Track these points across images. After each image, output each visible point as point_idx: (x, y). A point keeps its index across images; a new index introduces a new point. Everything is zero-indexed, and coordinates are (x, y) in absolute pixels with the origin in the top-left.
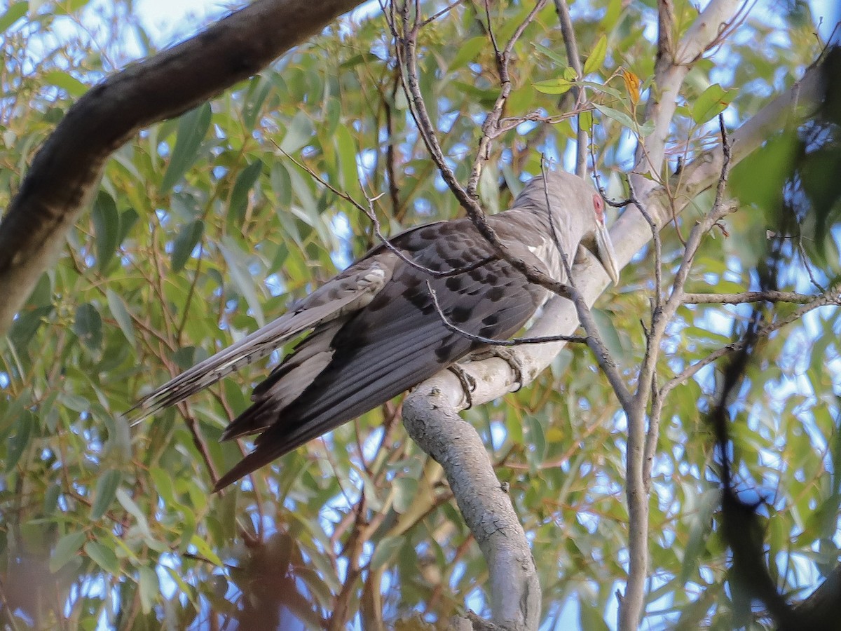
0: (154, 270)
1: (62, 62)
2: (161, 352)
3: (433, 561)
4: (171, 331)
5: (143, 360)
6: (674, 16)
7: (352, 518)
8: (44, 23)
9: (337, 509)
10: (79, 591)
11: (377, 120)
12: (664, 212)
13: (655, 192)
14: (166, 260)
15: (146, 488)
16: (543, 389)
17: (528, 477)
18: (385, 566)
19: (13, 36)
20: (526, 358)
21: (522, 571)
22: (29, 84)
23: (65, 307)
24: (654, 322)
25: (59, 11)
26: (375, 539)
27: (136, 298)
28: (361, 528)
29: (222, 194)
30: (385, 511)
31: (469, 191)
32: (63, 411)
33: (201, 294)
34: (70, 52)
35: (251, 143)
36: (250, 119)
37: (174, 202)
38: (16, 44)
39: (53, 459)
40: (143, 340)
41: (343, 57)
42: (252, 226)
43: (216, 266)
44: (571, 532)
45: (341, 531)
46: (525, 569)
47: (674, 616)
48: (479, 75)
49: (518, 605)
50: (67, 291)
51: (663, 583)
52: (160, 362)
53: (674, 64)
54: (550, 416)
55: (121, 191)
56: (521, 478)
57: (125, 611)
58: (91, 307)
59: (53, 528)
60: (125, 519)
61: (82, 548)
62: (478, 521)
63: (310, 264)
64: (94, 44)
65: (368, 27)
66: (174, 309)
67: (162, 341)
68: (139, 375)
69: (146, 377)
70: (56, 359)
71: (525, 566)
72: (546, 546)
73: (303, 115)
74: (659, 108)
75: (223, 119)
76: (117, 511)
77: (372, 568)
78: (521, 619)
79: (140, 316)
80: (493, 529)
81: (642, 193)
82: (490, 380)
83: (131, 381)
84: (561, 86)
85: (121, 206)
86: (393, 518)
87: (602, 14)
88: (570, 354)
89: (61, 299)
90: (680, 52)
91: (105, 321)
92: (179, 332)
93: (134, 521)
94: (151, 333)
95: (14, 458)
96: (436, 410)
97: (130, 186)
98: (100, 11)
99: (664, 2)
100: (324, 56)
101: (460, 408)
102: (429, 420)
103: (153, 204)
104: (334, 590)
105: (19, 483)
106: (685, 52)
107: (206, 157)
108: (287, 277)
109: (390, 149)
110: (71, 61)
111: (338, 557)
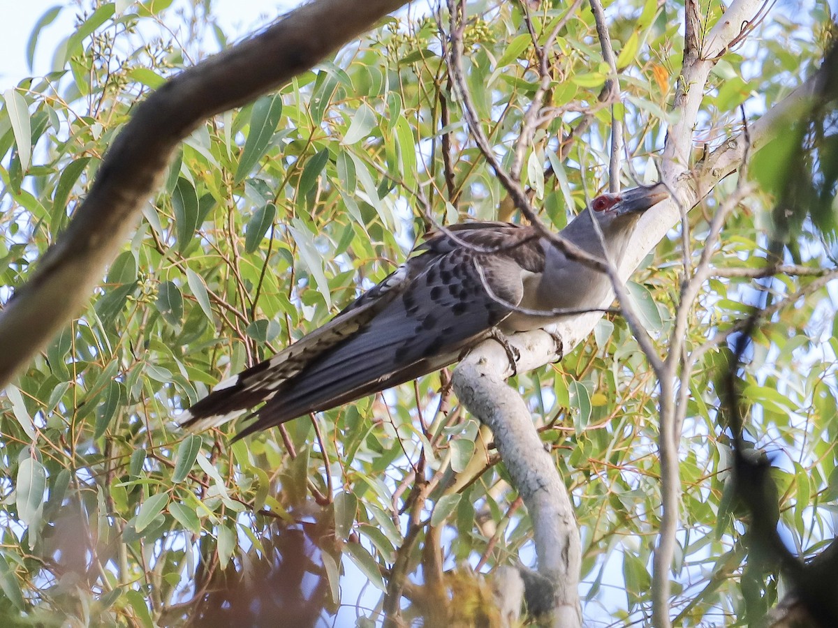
0: (230, 250)
1: (145, 59)
2: (236, 325)
3: (488, 516)
4: (246, 306)
5: (221, 333)
6: (700, 15)
7: (413, 477)
8: (129, 24)
9: (399, 469)
10: (163, 545)
11: (433, 111)
12: (693, 194)
13: (683, 176)
14: (240, 241)
15: (224, 451)
16: (589, 357)
17: (574, 438)
18: (444, 522)
19: (100, 36)
20: (566, 329)
21: (563, 525)
22: (114, 81)
23: (149, 285)
24: (682, 295)
25: (142, 12)
26: (435, 496)
27: (214, 276)
28: (421, 486)
29: (292, 180)
30: (443, 471)
31: (512, 176)
32: (147, 381)
33: (273, 271)
34: (153, 50)
35: (317, 133)
36: (318, 111)
37: (247, 187)
38: (103, 44)
39: (139, 424)
40: (221, 315)
41: (403, 53)
42: (321, 209)
43: (286, 246)
44: (615, 489)
45: (403, 489)
46: (566, 523)
47: (710, 566)
48: (527, 69)
49: (560, 555)
50: (151, 270)
51: (701, 535)
52: (237, 335)
53: (700, 59)
54: (594, 382)
55: (199, 178)
56: (569, 439)
57: (206, 565)
58: (172, 285)
59: (138, 489)
60: (205, 479)
61: (165, 508)
62: (523, 479)
63: (374, 243)
64: (174, 43)
65: (424, 25)
66: (249, 285)
67: (238, 315)
68: (217, 347)
69: (224, 349)
70: (141, 332)
71: (566, 521)
72: (592, 502)
73: (365, 107)
74: (687, 99)
75: (293, 110)
76: (198, 471)
77: (432, 524)
78: (563, 568)
79: (217, 293)
80: (537, 486)
81: (671, 178)
82: (533, 350)
83: (211, 353)
84: (596, 80)
85: (200, 192)
86: (451, 477)
87: (639, 12)
88: (612, 325)
89: (145, 278)
90: (706, 48)
91: (185, 296)
92: (253, 307)
93: (213, 482)
94: (227, 307)
95: (103, 425)
96: (484, 378)
97: (207, 174)
98: (181, 12)
99: (691, 2)
100: (384, 52)
101: (506, 375)
102: (477, 386)
103: (229, 189)
104: (396, 544)
105: (108, 447)
106: (711, 47)
107: (278, 145)
108: (352, 257)
109: (446, 138)
110: (153, 59)
111: (401, 513)
